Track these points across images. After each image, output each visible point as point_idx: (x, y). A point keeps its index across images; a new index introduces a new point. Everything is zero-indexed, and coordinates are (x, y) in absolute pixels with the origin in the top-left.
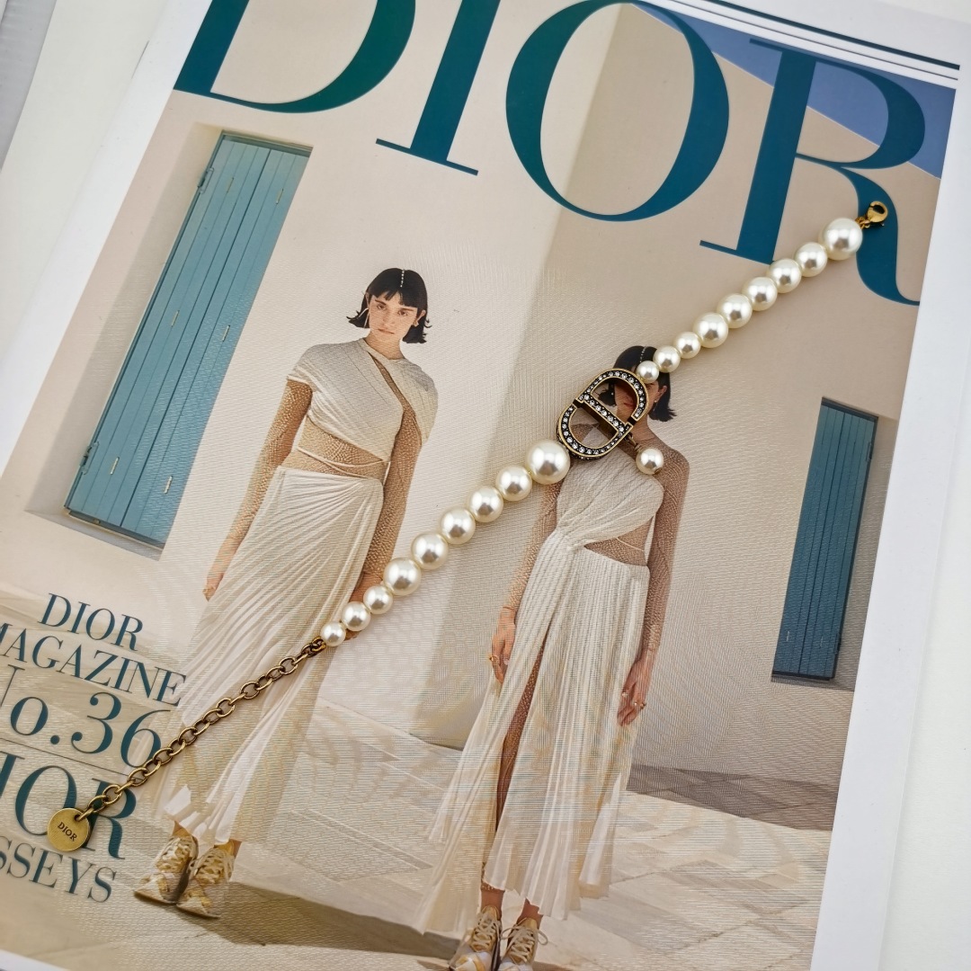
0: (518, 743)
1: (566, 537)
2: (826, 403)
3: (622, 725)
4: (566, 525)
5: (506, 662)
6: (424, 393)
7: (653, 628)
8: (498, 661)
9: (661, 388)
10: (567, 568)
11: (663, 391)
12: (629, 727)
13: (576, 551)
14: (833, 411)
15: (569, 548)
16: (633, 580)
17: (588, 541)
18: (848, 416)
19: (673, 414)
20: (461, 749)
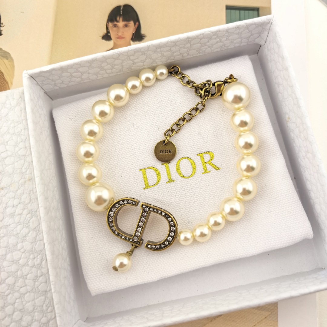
2: (228, 8)
6: (6, 61)
9: (135, 24)
11: (136, 26)
14: (233, 11)
18: (242, 12)
19: (145, 36)
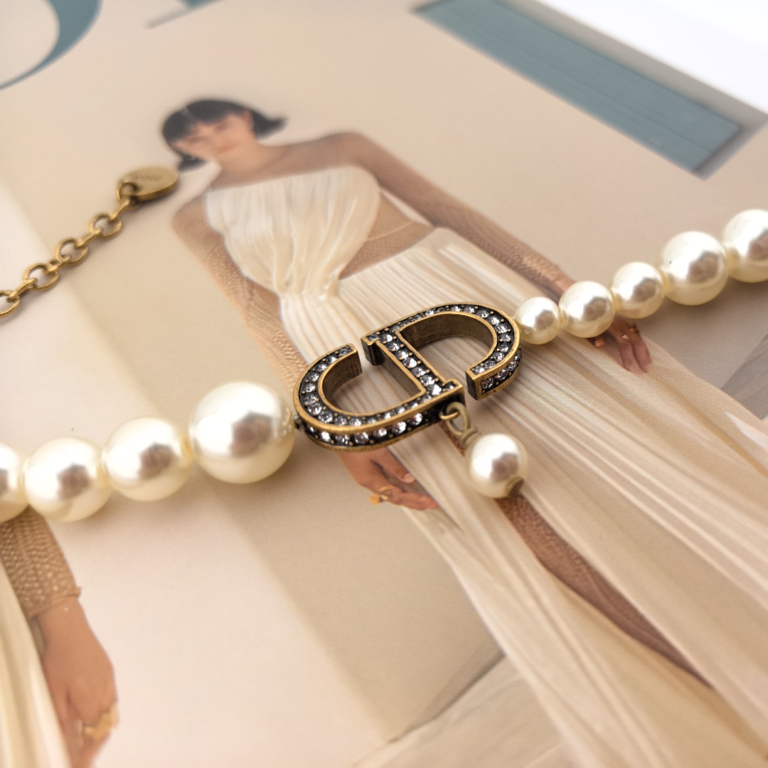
0: (563, 544)
1: (304, 293)
3: (645, 371)
4: (288, 284)
5: (408, 480)
7: (527, 261)
8: (396, 490)
10: (346, 315)
12: (655, 363)
13: (335, 292)
15: (323, 298)
16: (442, 252)
17: (338, 271)
20: (501, 656)
